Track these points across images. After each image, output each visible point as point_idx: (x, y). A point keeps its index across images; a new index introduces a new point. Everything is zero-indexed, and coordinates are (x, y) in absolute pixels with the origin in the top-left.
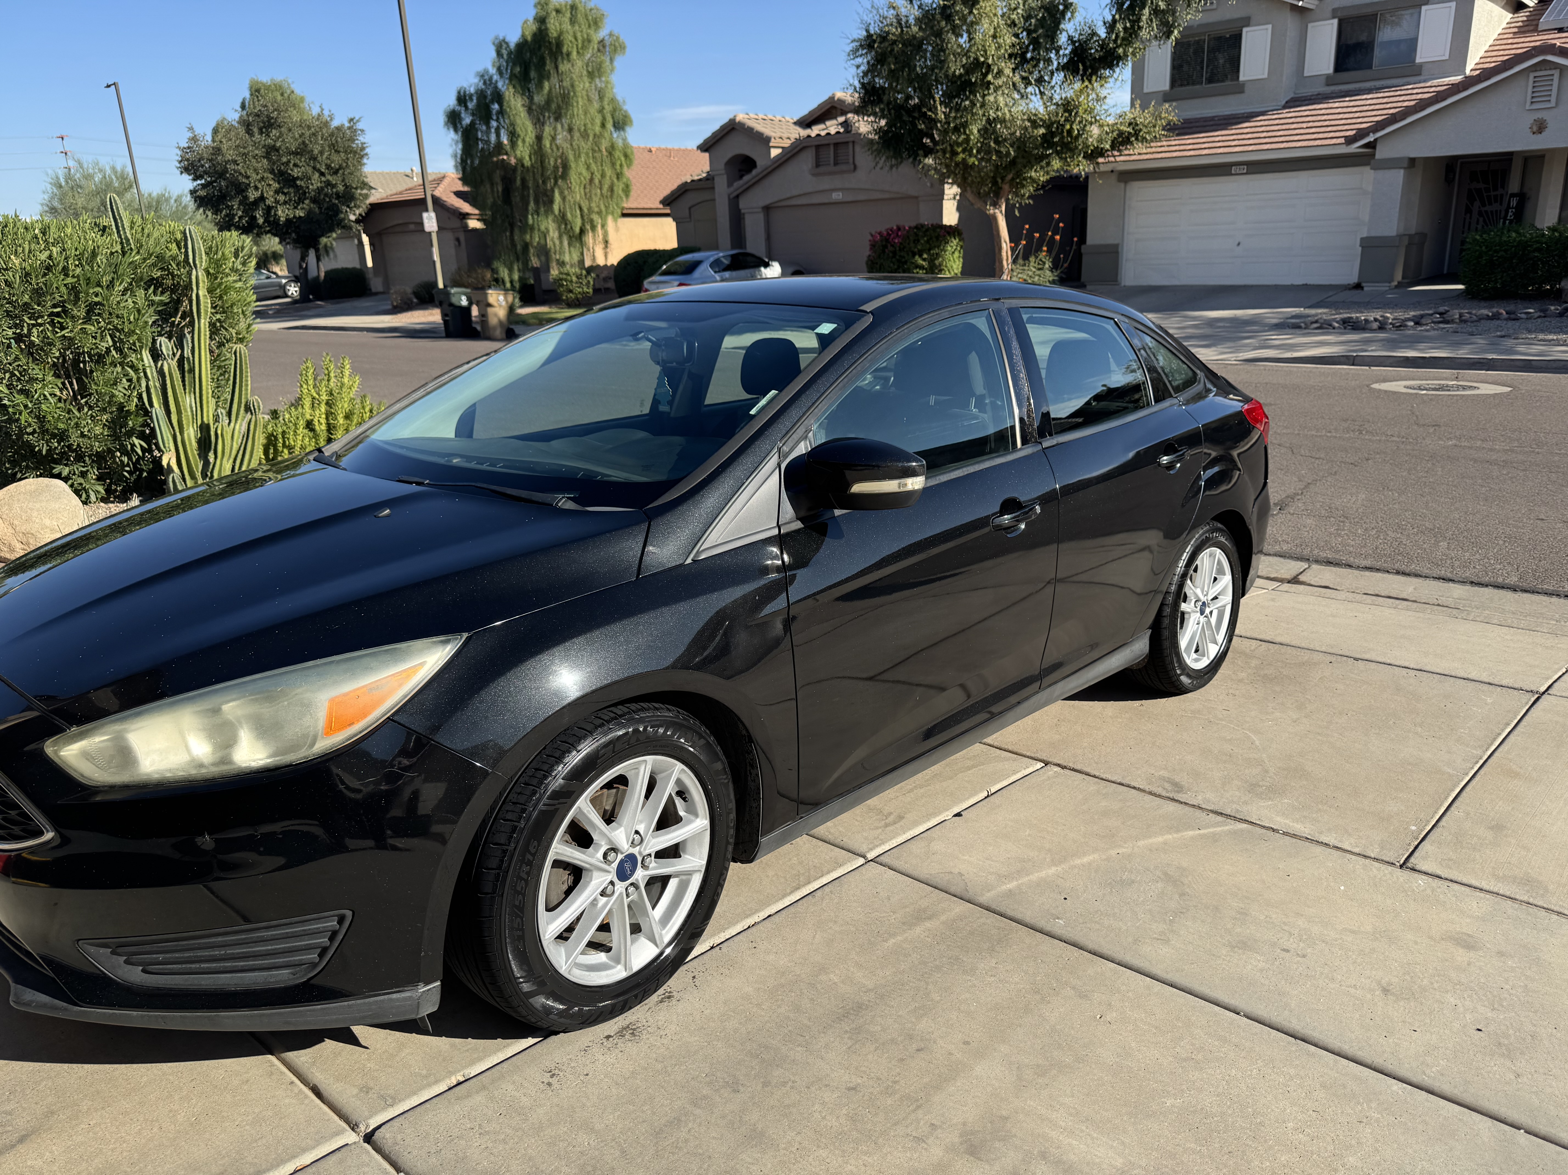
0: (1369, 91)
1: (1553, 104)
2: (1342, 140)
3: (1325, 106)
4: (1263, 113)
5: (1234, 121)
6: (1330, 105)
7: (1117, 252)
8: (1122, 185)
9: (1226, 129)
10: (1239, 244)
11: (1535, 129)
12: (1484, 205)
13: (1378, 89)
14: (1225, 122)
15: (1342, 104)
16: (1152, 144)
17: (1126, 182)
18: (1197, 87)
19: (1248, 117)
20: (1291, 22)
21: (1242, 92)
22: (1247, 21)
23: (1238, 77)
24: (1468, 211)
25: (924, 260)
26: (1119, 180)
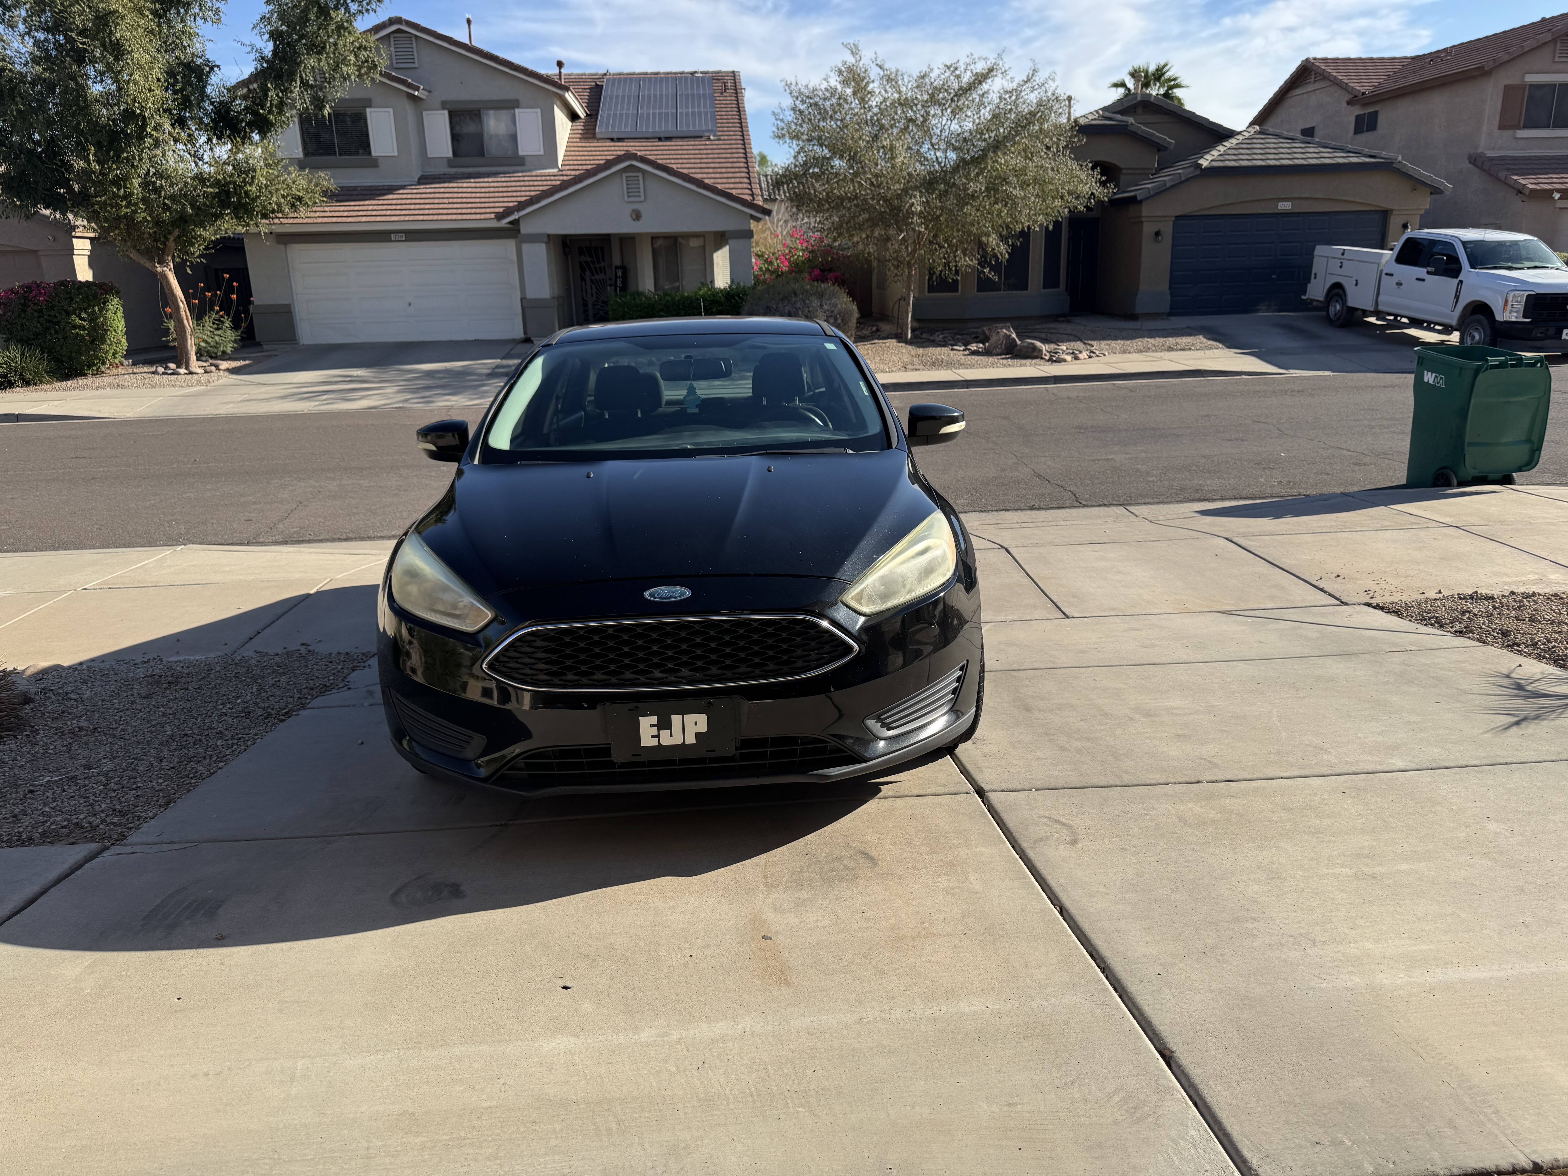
0: (488, 175)
1: (642, 199)
2: (493, 216)
3: (455, 185)
4: (403, 187)
5: (378, 192)
6: (460, 185)
7: (291, 312)
8: (282, 246)
9: (374, 199)
10: (410, 304)
11: (634, 216)
12: (593, 275)
13: (495, 174)
14: (368, 192)
15: (469, 185)
16: (314, 209)
17: (285, 244)
18: (332, 158)
19: (391, 190)
20: (408, 108)
21: (377, 166)
22: (368, 103)
23: (370, 153)
24: (583, 279)
25: (82, 319)
26: (278, 242)
